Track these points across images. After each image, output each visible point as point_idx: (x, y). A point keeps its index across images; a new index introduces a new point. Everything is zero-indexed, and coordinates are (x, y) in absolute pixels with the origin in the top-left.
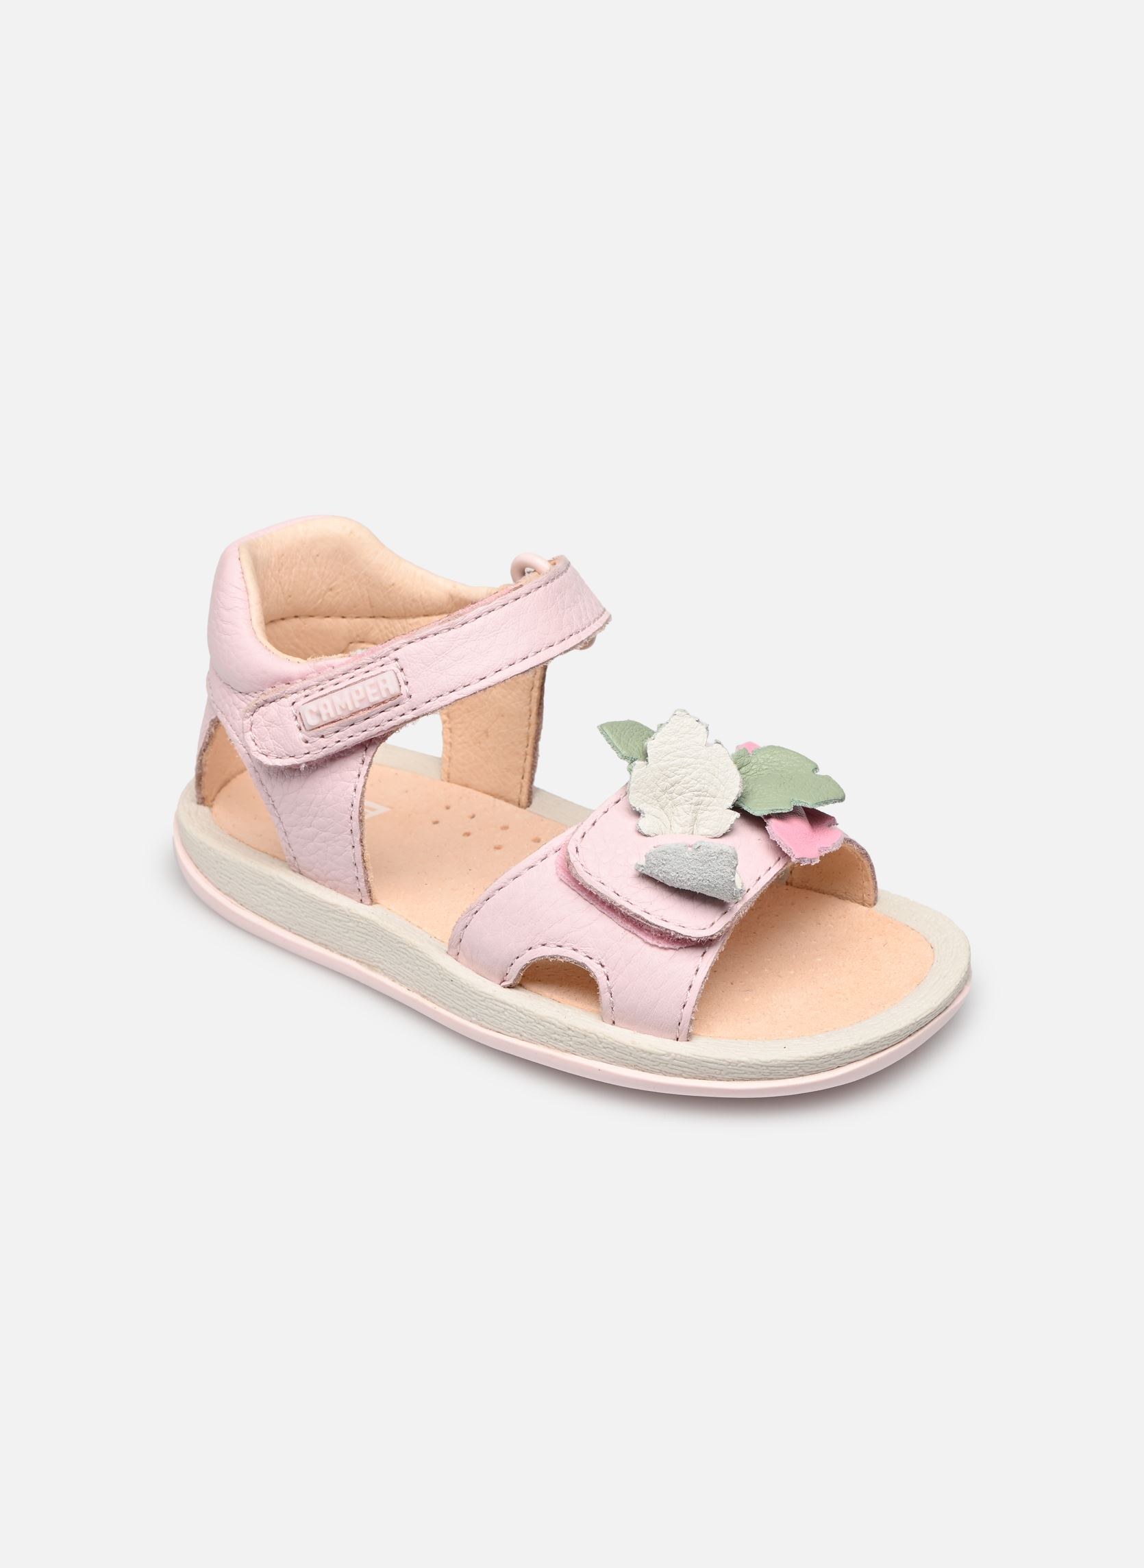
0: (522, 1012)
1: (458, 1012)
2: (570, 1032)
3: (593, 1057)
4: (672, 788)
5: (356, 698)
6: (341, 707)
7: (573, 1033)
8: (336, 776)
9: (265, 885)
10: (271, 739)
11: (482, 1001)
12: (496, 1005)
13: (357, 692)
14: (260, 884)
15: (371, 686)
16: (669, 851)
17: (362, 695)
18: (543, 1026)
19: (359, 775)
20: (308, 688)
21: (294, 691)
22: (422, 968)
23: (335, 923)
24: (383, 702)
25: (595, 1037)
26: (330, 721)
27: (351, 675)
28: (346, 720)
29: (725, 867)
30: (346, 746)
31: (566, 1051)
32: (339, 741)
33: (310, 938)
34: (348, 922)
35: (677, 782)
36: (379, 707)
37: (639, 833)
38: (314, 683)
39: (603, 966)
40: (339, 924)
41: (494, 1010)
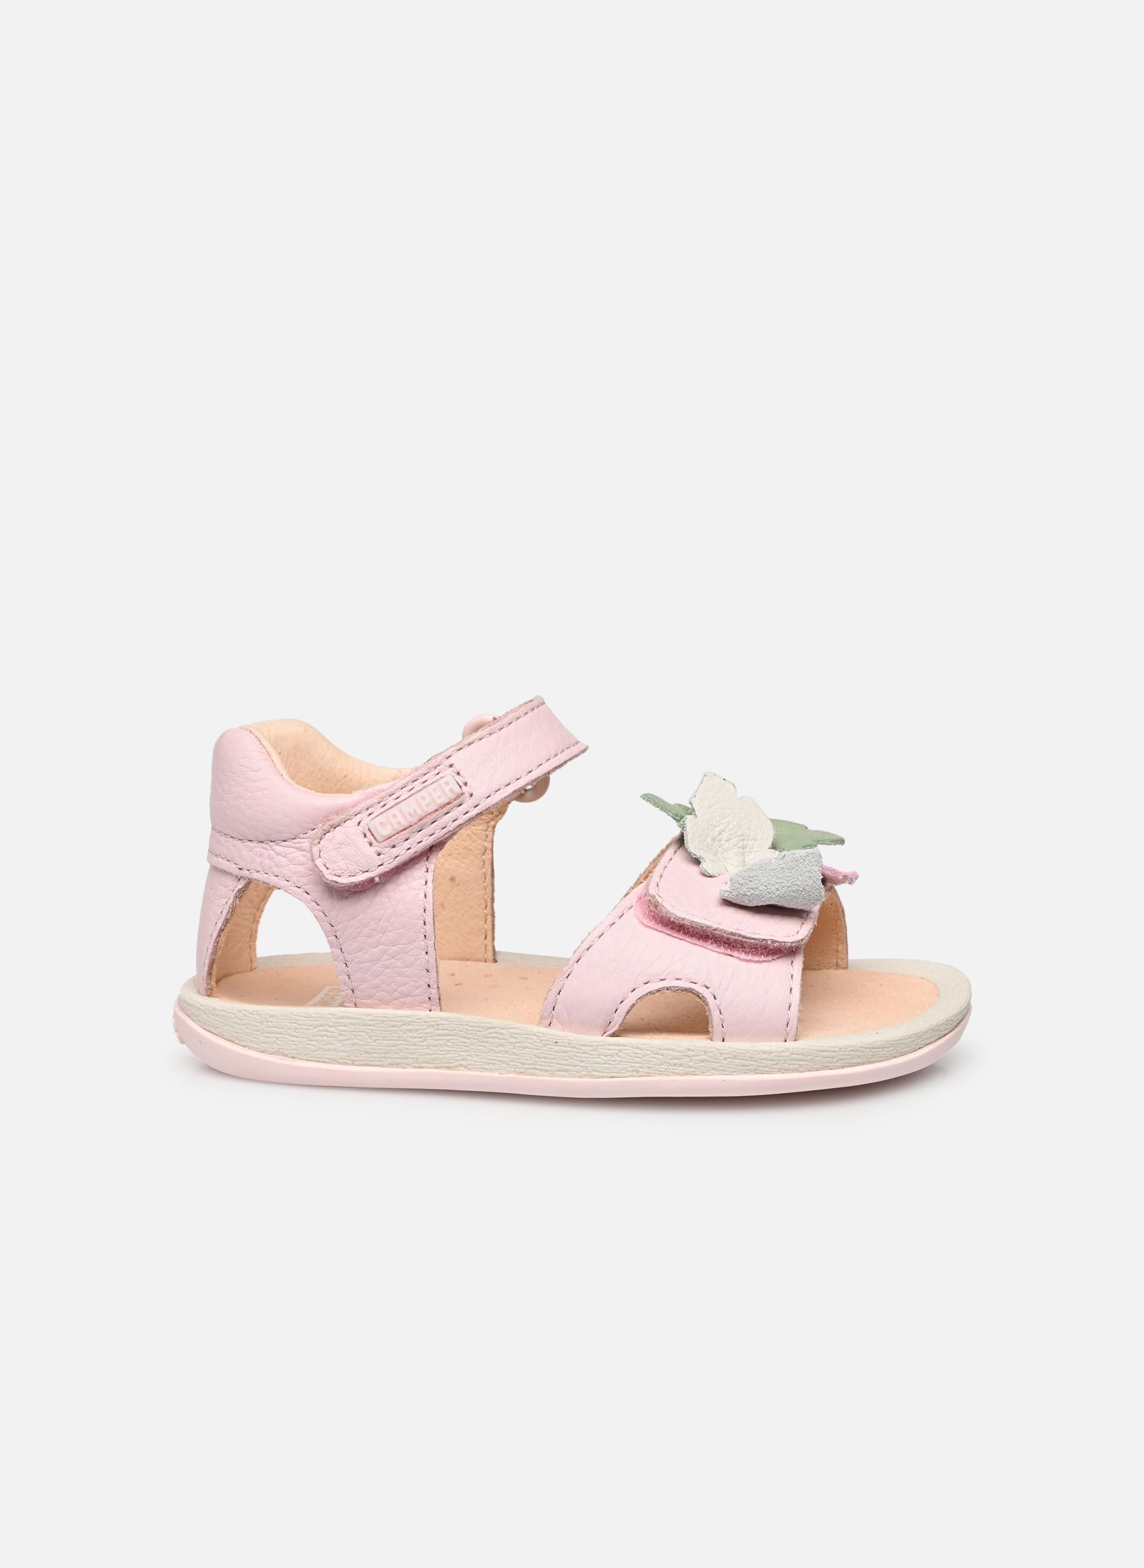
0: (637, 1048)
1: (564, 1073)
2: (690, 1053)
3: (714, 1072)
4: (720, 836)
5: (423, 803)
6: (410, 814)
7: (693, 1053)
8: (403, 888)
9: (322, 1026)
10: (343, 860)
11: (592, 1051)
12: (609, 1050)
13: (423, 798)
14: (317, 1026)
15: (435, 790)
16: (755, 868)
17: (428, 800)
18: (662, 1055)
19: (426, 883)
20: (371, 806)
21: (358, 811)
22: (518, 1044)
23: (411, 1035)
24: (448, 804)
25: (716, 1051)
26: (401, 828)
27: (410, 787)
28: (416, 826)
29: (812, 868)
30: (416, 852)
31: (686, 1074)
32: (409, 849)
33: (378, 1063)
34: (427, 1029)
35: (723, 831)
36: (445, 809)
37: (704, 875)
38: (376, 801)
39: (707, 988)
40: (415, 1035)
41: (605, 1056)
